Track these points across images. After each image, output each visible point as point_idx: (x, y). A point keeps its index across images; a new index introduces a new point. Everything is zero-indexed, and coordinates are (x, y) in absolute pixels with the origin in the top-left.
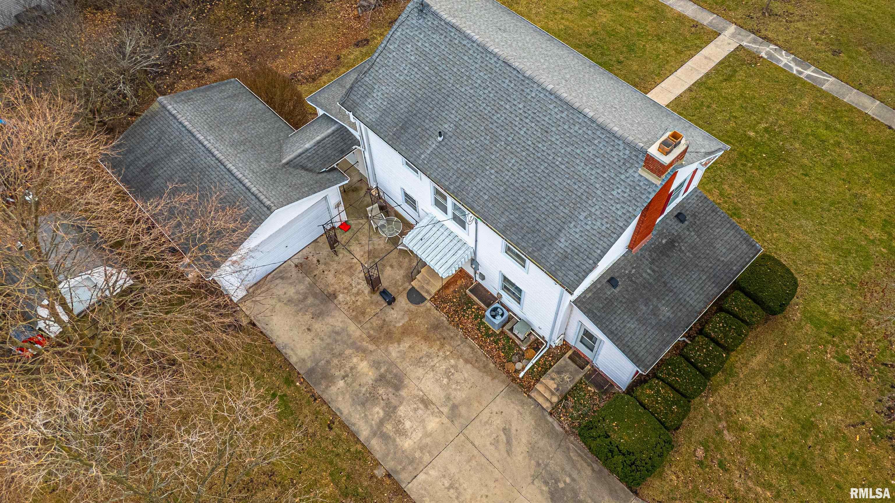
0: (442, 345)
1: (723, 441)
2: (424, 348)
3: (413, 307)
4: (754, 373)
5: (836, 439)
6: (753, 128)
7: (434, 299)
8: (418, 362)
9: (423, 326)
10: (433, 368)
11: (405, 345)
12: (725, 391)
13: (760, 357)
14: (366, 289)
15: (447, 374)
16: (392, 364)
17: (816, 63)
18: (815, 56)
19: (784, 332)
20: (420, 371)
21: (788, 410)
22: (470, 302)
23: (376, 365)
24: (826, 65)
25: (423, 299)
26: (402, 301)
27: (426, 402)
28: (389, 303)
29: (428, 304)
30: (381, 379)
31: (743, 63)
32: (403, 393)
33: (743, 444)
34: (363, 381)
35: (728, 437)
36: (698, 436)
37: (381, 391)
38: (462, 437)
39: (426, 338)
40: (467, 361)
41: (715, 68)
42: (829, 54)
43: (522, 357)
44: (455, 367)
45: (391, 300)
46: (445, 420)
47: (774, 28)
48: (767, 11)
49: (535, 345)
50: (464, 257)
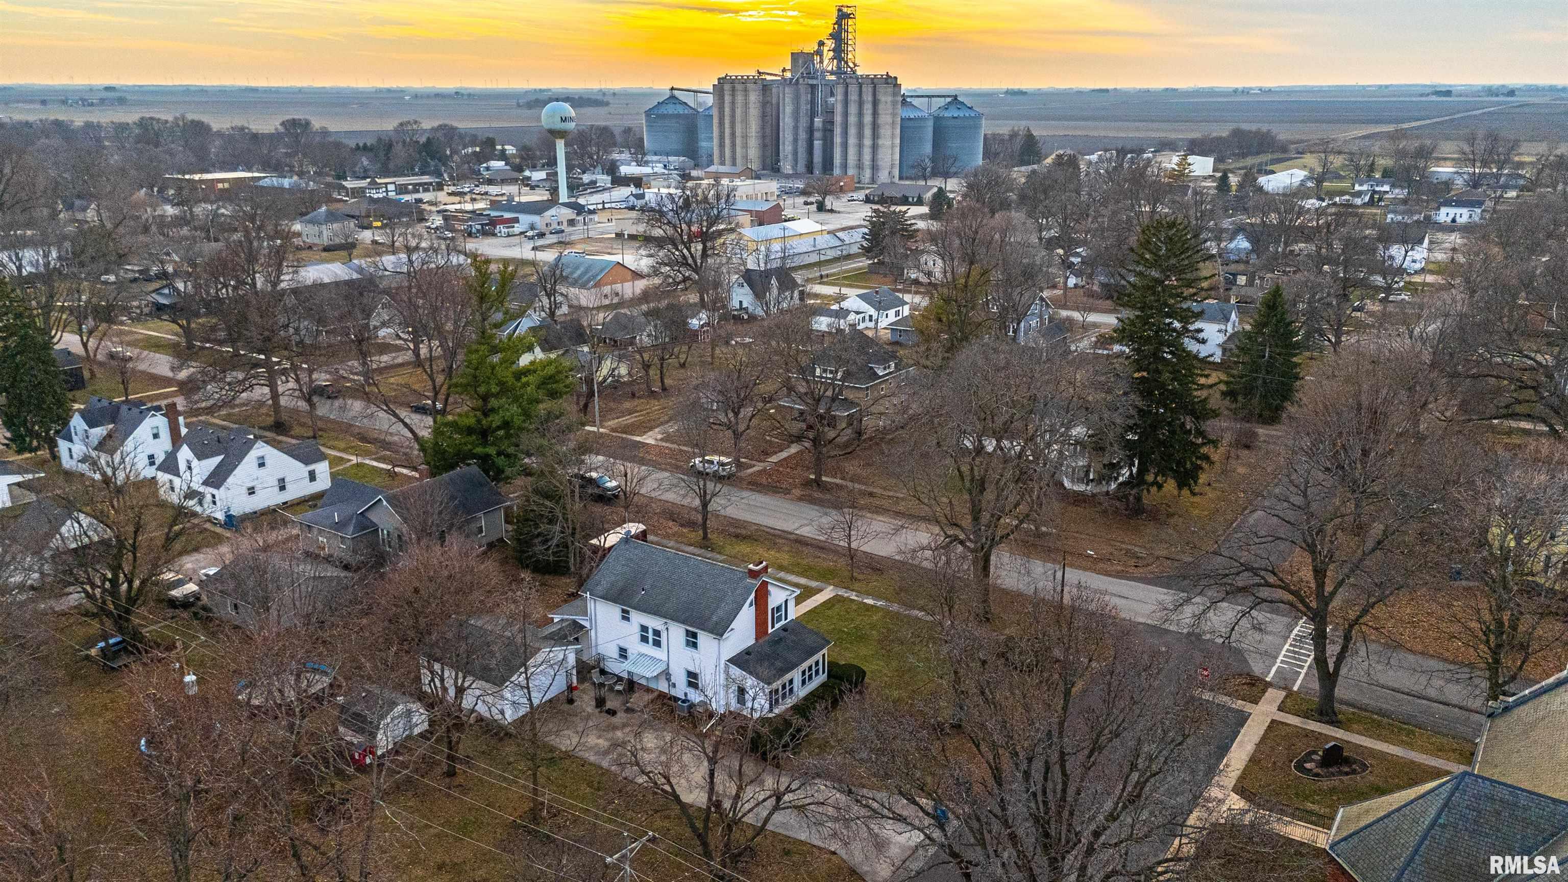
0: (651, 728)
3: (629, 715)
7: (641, 710)
9: (636, 721)
10: (647, 737)
11: (626, 731)
14: (596, 710)
15: (657, 738)
16: (620, 738)
17: (886, 599)
22: (667, 705)
23: (608, 740)
26: (622, 714)
29: (639, 713)
30: (613, 744)
31: (841, 600)
39: (640, 726)
41: (828, 599)
43: (704, 723)
44: (661, 735)
45: (612, 712)
47: (857, 585)
48: (852, 578)
49: (711, 715)
50: (661, 668)
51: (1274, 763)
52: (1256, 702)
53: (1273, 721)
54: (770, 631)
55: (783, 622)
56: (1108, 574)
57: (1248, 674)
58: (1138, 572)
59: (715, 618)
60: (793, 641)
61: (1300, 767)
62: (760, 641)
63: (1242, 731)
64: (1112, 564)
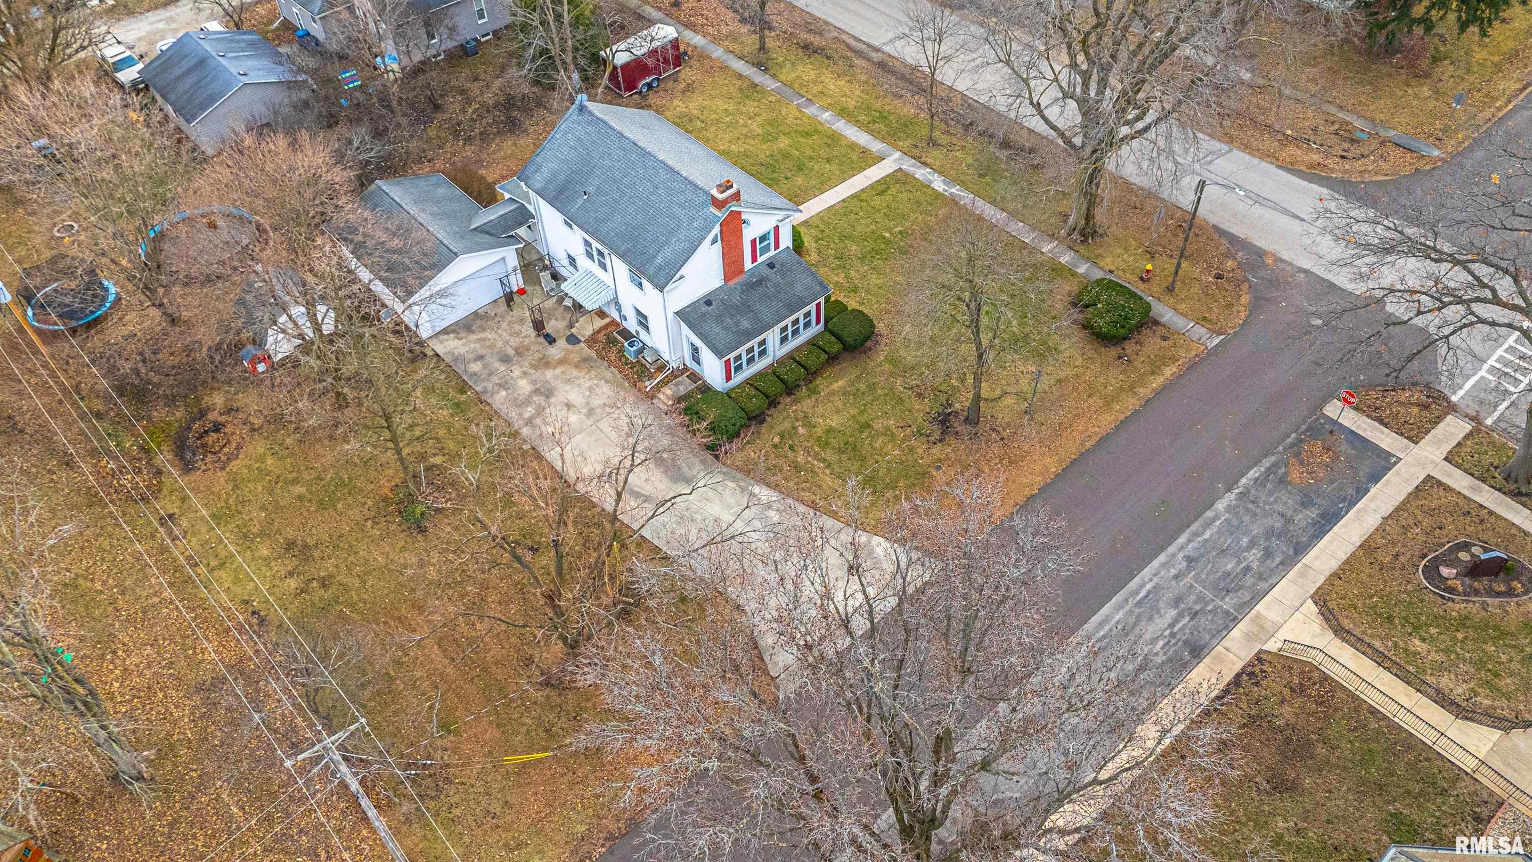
0: (589, 372)
1: (796, 433)
2: (574, 372)
3: (570, 347)
4: (833, 393)
5: (885, 435)
6: (889, 230)
7: (586, 341)
8: (568, 381)
9: (575, 358)
10: (579, 386)
11: (558, 371)
12: (806, 404)
13: (841, 383)
14: (532, 332)
15: (590, 389)
16: (548, 382)
17: (963, 184)
18: (962, 178)
19: (865, 369)
20: (568, 387)
21: (853, 417)
22: (615, 342)
23: (534, 382)
24: (970, 185)
25: (579, 341)
26: (562, 343)
27: (569, 406)
28: (550, 344)
29: (582, 345)
30: (537, 391)
31: (898, 182)
32: (552, 400)
33: (811, 436)
34: (521, 392)
35: (801, 431)
36: (779, 428)
37: (535, 398)
38: (594, 427)
39: (577, 367)
40: (607, 382)
41: (871, 186)
42: (976, 177)
43: (651, 377)
44: (597, 385)
45: (551, 340)
46: (582, 417)
47: (934, 156)
48: (932, 142)
49: (662, 368)
50: (607, 296)
51: (1397, 556)
52: (1415, 440)
53: (1429, 477)
54: (748, 265)
55: (772, 253)
56: (1291, 168)
57: (1427, 386)
58: (1338, 169)
59: (659, 260)
60: (776, 286)
61: (1431, 573)
62: (732, 283)
63: (1373, 491)
64: (1310, 149)
